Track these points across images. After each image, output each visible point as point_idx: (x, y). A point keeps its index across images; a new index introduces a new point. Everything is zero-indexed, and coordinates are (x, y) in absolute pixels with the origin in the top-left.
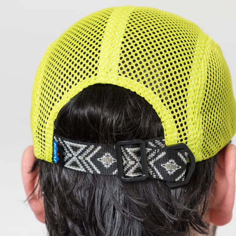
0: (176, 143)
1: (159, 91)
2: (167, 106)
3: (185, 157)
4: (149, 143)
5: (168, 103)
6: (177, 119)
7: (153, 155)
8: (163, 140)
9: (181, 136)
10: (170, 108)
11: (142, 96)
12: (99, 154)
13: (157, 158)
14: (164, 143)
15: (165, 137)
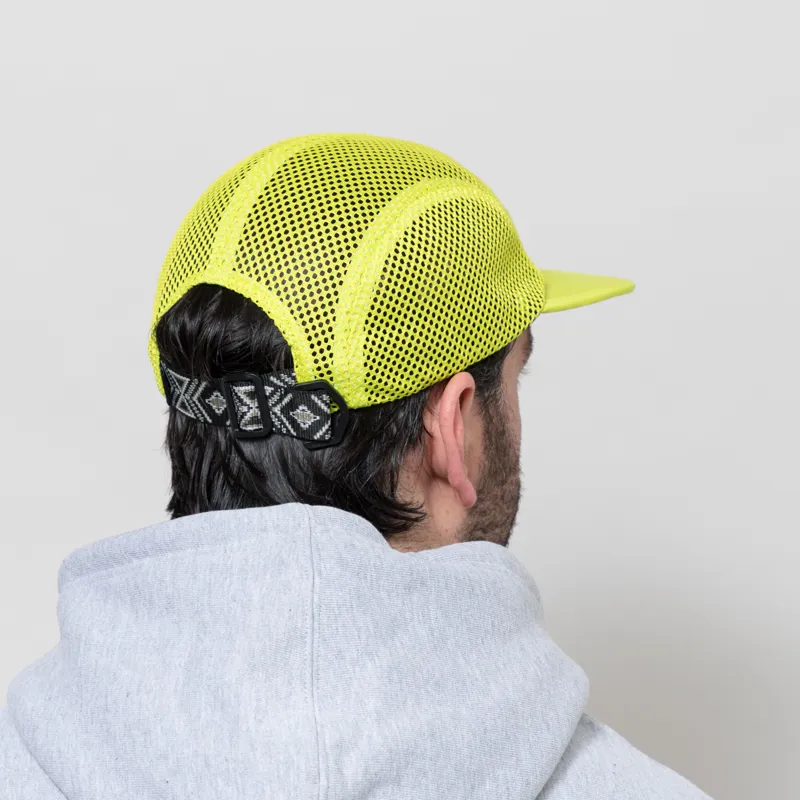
0: (313, 379)
1: (288, 297)
2: (300, 321)
3: (323, 402)
4: (272, 378)
5: (302, 316)
6: (314, 341)
7: (276, 397)
8: (294, 374)
9: (319, 369)
10: (304, 323)
11: (259, 305)
12: (206, 394)
13: (283, 403)
14: (294, 378)
15: (296, 369)
